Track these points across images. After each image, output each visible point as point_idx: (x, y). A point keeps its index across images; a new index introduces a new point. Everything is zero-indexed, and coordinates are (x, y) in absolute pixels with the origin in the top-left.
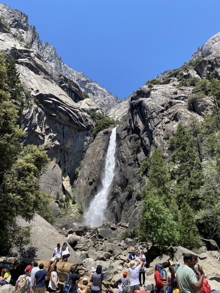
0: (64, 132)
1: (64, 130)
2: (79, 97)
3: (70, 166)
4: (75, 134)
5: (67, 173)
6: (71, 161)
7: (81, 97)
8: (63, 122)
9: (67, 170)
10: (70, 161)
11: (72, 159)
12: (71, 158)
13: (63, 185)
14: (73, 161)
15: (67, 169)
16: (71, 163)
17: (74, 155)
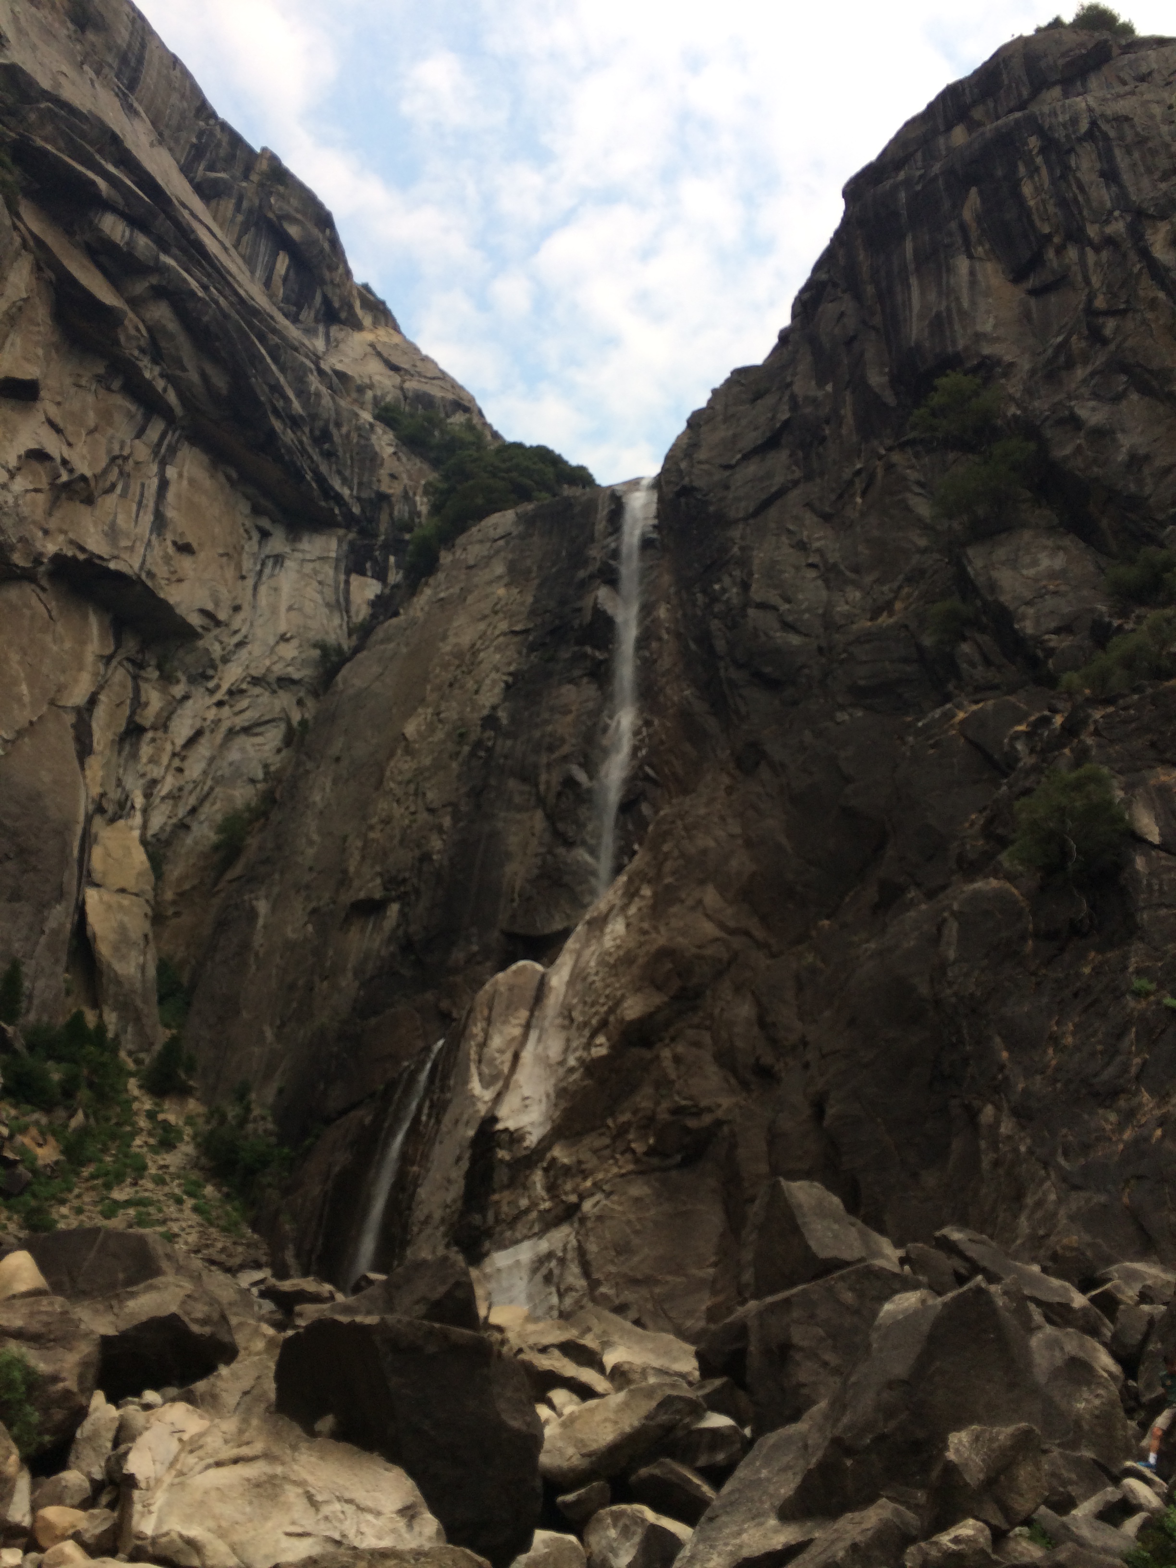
0: (164, 484)
1: (171, 472)
2: (326, 301)
3: (168, 784)
4: (256, 536)
5: (136, 833)
6: (192, 741)
7: (337, 305)
8: (172, 397)
9: (145, 811)
10: (180, 741)
11: (199, 734)
12: (189, 722)
13: (81, 910)
14: (204, 749)
15: (148, 796)
16: (183, 759)
17: (220, 704)
